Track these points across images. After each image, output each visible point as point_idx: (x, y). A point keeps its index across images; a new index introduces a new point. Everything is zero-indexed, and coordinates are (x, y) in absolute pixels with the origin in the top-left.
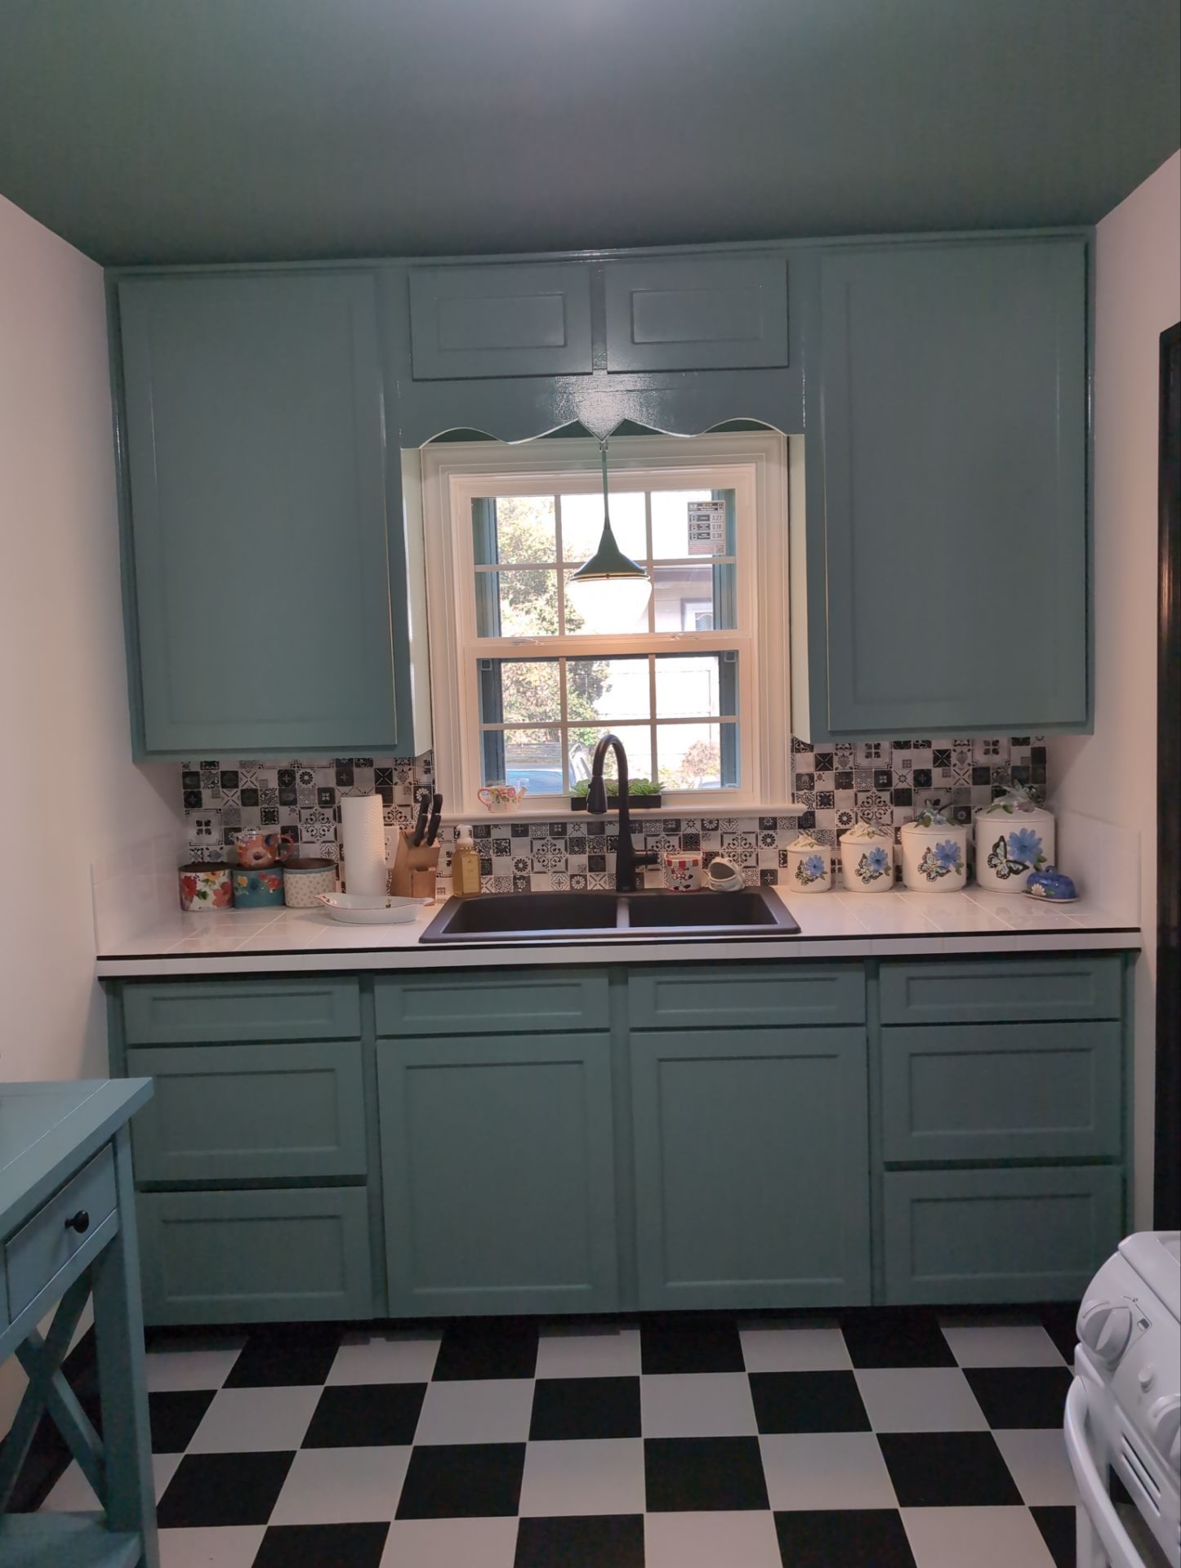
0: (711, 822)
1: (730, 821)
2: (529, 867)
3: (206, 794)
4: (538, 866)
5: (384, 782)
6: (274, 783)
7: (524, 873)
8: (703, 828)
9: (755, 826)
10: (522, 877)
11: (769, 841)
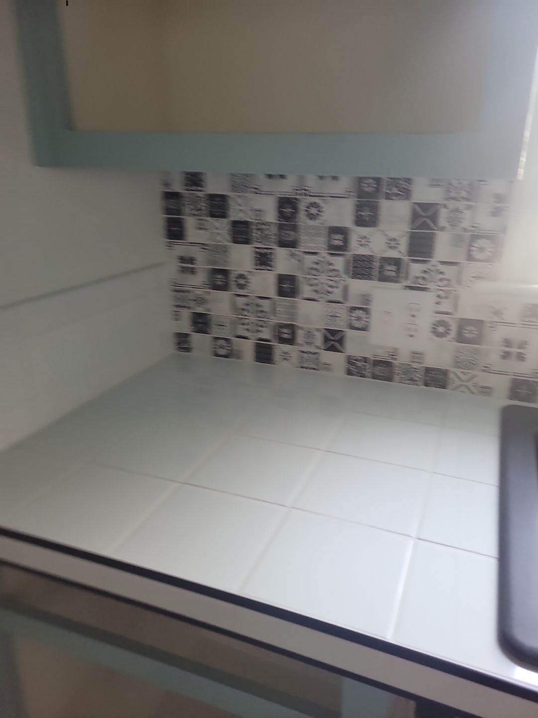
3: (190, 222)
5: (424, 226)
6: (271, 216)
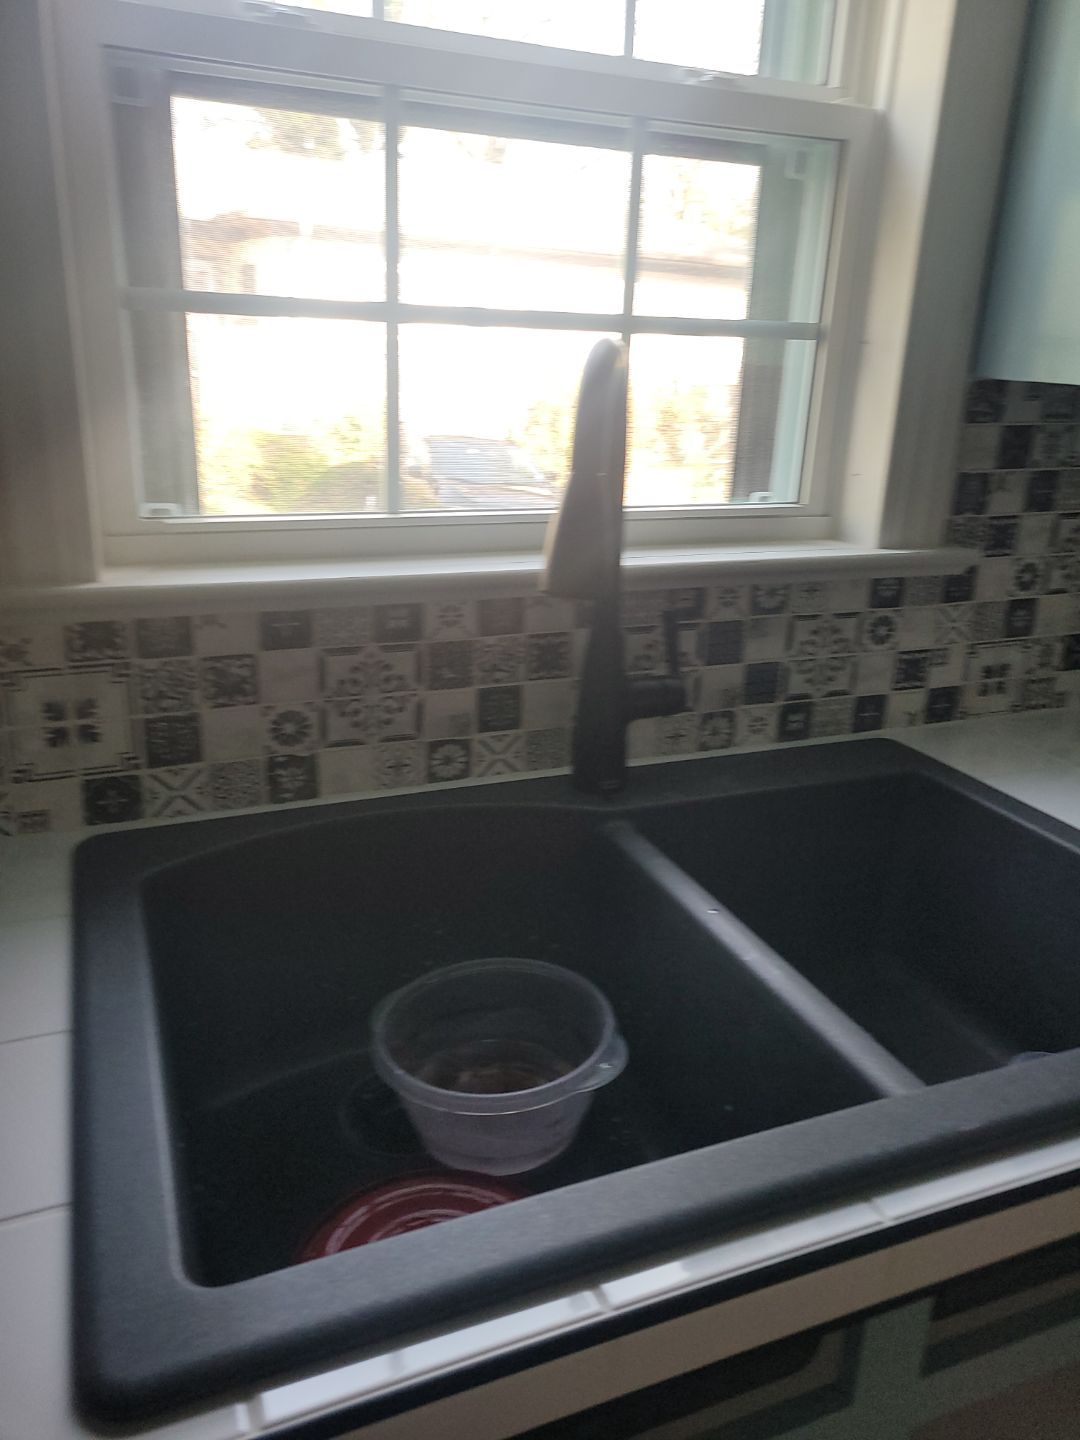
0: (772, 592)
1: (812, 590)
2: (314, 733)
4: (339, 727)
7: (299, 750)
8: (756, 608)
9: (858, 601)
10: (293, 761)
11: (882, 630)
